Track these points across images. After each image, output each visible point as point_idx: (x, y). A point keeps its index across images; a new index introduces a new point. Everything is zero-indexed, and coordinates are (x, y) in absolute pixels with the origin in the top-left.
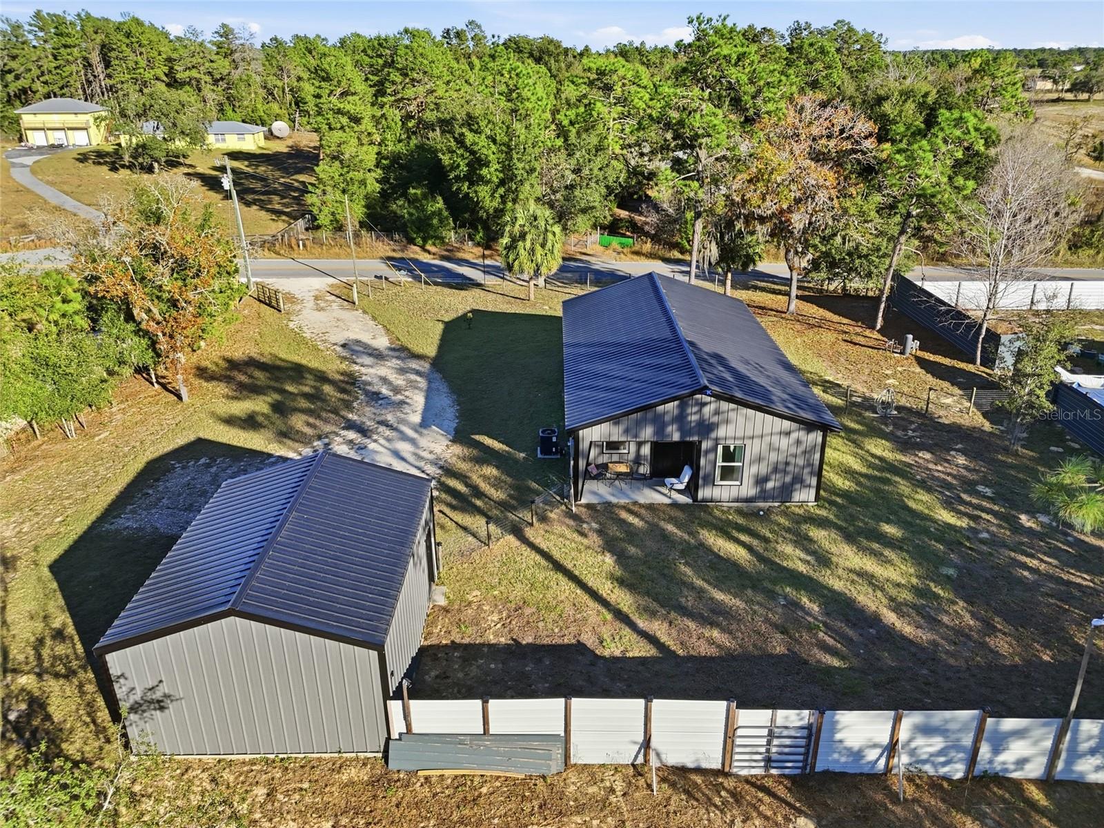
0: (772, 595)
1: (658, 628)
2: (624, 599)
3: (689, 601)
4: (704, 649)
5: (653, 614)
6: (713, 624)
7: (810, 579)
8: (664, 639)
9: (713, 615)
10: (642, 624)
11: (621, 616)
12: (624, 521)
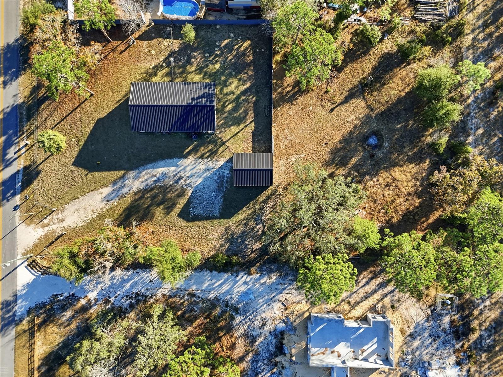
0: (241, 103)
1: (248, 122)
2: (242, 126)
3: (242, 116)
4: (253, 115)
5: (246, 122)
6: (248, 113)
7: (237, 96)
8: (250, 121)
9: (246, 112)
10: (247, 124)
11: (246, 126)
12: (221, 124)
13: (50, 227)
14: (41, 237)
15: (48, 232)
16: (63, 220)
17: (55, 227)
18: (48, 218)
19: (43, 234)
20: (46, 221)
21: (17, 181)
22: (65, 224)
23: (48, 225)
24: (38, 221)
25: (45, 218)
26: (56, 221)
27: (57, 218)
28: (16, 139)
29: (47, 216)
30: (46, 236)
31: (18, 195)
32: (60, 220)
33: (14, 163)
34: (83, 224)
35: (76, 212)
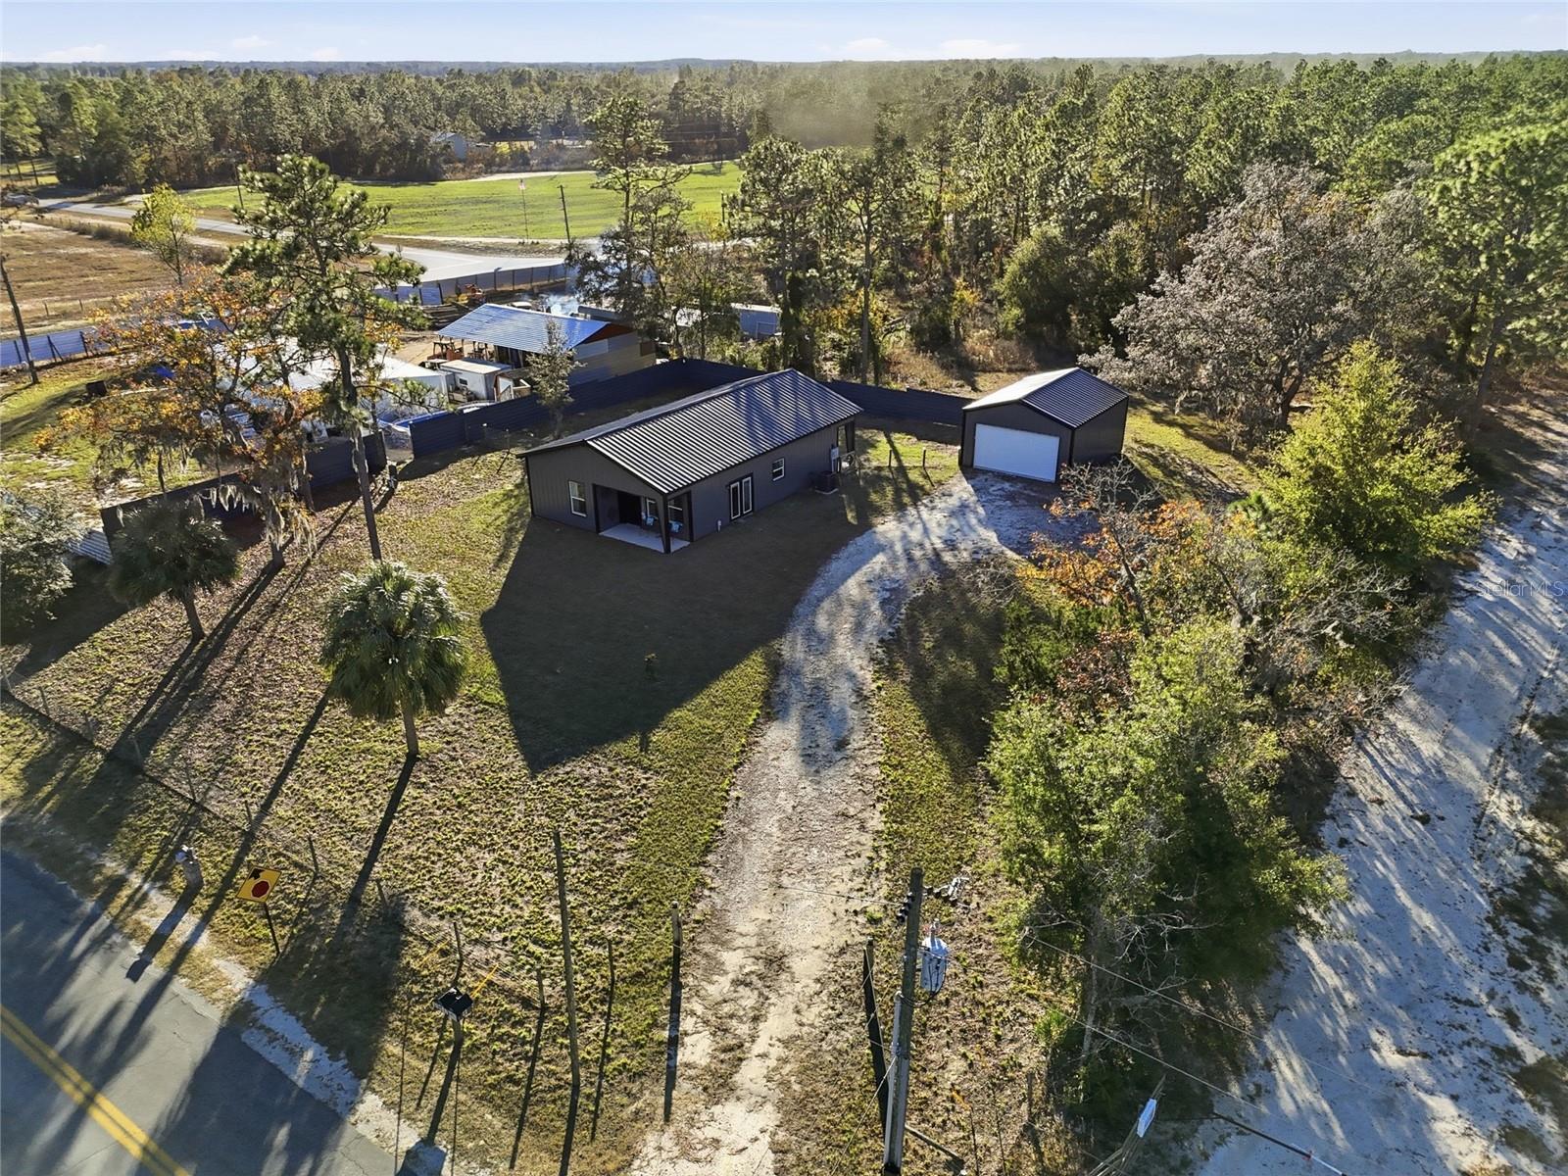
13: (759, 1047)
14: (779, 1150)
15: (785, 1084)
16: (775, 963)
17: (777, 1023)
18: (687, 1024)
19: (769, 1117)
20: (697, 1050)
21: (274, 1055)
22: (807, 967)
23: (734, 1053)
24: (652, 1097)
25: (674, 1042)
26: (748, 999)
27: (736, 983)
28: (76, 940)
29: (675, 1022)
30: (797, 1109)
31: (351, 1107)
32: (761, 977)
33: (155, 1018)
34: (882, 886)
35: (785, 880)
